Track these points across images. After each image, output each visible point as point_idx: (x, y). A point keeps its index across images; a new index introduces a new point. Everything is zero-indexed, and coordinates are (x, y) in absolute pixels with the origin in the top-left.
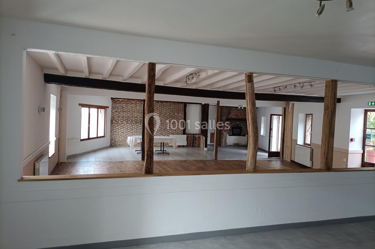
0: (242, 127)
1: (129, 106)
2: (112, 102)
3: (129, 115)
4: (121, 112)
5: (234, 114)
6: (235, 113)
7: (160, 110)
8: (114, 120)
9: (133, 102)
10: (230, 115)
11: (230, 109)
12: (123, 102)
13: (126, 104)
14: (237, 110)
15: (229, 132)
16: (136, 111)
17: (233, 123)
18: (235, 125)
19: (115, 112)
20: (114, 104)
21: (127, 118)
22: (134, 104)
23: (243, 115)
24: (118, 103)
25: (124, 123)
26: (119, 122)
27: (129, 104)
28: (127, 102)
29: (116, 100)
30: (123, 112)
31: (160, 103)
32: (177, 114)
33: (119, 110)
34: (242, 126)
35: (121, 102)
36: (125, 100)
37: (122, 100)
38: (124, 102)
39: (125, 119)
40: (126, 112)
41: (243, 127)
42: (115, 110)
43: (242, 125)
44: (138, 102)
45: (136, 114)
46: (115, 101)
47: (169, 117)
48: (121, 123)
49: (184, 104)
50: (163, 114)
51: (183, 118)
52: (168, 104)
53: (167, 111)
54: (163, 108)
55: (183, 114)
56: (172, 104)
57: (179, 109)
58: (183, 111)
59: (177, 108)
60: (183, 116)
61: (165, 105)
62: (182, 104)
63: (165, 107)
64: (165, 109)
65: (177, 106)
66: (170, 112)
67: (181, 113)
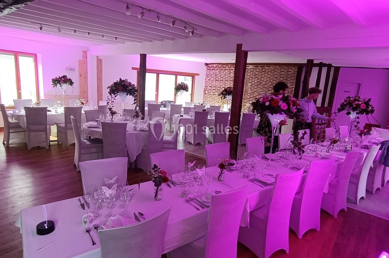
1: (223, 73)
2: (207, 68)
3: (221, 85)
4: (214, 80)
8: (207, 91)
9: (227, 67)
12: (216, 68)
13: (219, 70)
16: (229, 80)
19: (208, 81)
20: (208, 71)
21: (219, 88)
22: (228, 70)
24: (212, 69)
25: (216, 95)
26: (211, 93)
27: (223, 70)
28: (221, 68)
29: (210, 65)
30: (216, 80)
31: (260, 67)
33: (212, 79)
35: (214, 68)
36: (219, 66)
37: (216, 66)
38: (218, 68)
39: (217, 90)
40: (218, 80)
42: (209, 78)
44: (232, 67)
45: (229, 83)
46: (209, 68)
47: (270, 89)
48: (213, 94)
49: (297, 67)
50: (262, 83)
51: (293, 91)
52: (272, 68)
53: (269, 79)
54: (263, 75)
55: (293, 85)
56: (277, 68)
57: (288, 76)
58: (295, 79)
59: (285, 74)
60: (293, 87)
61: (267, 71)
62: (293, 68)
63: (267, 74)
64: (266, 77)
65: (285, 71)
66: (273, 81)
67: (290, 83)
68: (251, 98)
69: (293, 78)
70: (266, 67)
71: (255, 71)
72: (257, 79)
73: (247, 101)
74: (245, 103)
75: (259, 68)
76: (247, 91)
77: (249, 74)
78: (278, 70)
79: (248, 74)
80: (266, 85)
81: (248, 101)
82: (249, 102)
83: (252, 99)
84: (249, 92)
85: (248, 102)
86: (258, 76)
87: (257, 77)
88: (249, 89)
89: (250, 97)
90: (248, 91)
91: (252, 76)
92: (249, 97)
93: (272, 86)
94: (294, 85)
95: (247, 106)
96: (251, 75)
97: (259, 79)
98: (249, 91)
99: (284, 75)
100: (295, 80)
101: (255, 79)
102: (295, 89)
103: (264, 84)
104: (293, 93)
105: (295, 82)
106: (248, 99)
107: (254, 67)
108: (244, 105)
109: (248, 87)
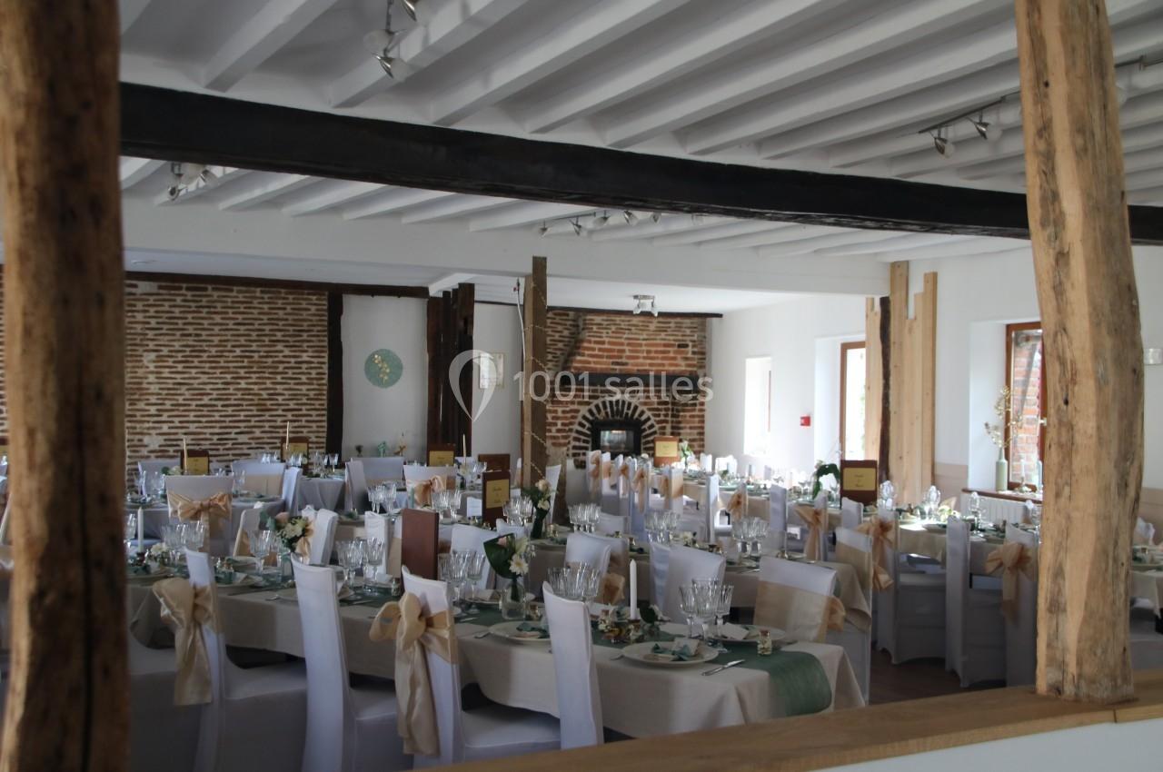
0: (643, 418)
5: (600, 350)
6: (603, 343)
7: (191, 329)
10: (583, 355)
11: (581, 323)
14: (613, 328)
15: (574, 447)
17: (597, 398)
18: (605, 407)
23: (648, 352)
31: (188, 289)
32: (287, 352)
34: (642, 413)
41: (649, 419)
43: (645, 408)
47: (242, 371)
49: (327, 293)
50: (205, 351)
51: (324, 374)
52: (237, 294)
53: (233, 335)
54: (205, 322)
55: (323, 354)
56: (258, 294)
57: (302, 326)
58: (325, 336)
59: (290, 317)
60: (324, 363)
61: (219, 305)
62: (314, 297)
63: (220, 316)
64: (217, 328)
65: (289, 307)
66: (248, 343)
67: (310, 349)
68: (166, 414)
69: (318, 331)
70: (214, 289)
71: (167, 304)
72: (183, 335)
73: (147, 425)
74: (142, 434)
75: (183, 292)
76: (141, 383)
77: (140, 317)
78: (260, 303)
79: (136, 314)
80: (222, 360)
81: (151, 425)
82: (158, 431)
83: (169, 416)
84: (154, 389)
85: (154, 428)
86: (185, 324)
87: (181, 326)
88: (152, 378)
89: (158, 410)
90: (145, 386)
91: (158, 323)
92: (153, 410)
93: (246, 360)
94: (326, 355)
95: (151, 448)
96: (153, 321)
97: (190, 335)
98: (152, 387)
99: (287, 320)
100: (326, 339)
101: (174, 335)
102: (329, 368)
103: (214, 354)
104: (325, 382)
105: (326, 344)
106: (149, 416)
107: (160, 287)
108: (136, 443)
109: (144, 370)
